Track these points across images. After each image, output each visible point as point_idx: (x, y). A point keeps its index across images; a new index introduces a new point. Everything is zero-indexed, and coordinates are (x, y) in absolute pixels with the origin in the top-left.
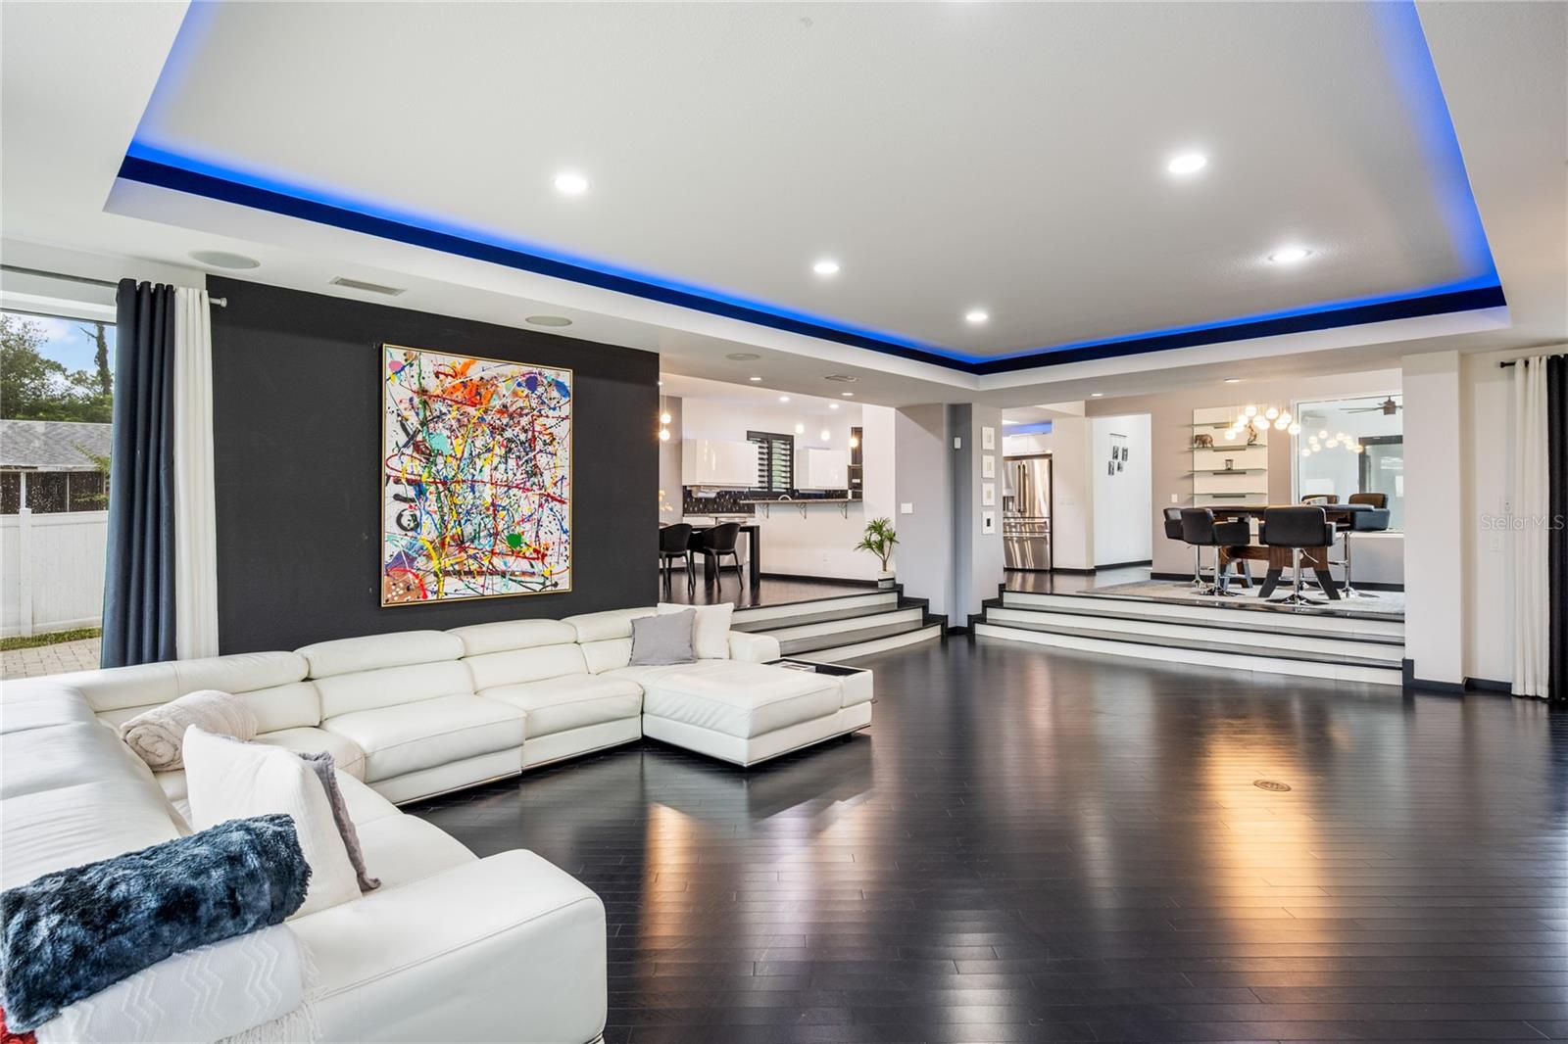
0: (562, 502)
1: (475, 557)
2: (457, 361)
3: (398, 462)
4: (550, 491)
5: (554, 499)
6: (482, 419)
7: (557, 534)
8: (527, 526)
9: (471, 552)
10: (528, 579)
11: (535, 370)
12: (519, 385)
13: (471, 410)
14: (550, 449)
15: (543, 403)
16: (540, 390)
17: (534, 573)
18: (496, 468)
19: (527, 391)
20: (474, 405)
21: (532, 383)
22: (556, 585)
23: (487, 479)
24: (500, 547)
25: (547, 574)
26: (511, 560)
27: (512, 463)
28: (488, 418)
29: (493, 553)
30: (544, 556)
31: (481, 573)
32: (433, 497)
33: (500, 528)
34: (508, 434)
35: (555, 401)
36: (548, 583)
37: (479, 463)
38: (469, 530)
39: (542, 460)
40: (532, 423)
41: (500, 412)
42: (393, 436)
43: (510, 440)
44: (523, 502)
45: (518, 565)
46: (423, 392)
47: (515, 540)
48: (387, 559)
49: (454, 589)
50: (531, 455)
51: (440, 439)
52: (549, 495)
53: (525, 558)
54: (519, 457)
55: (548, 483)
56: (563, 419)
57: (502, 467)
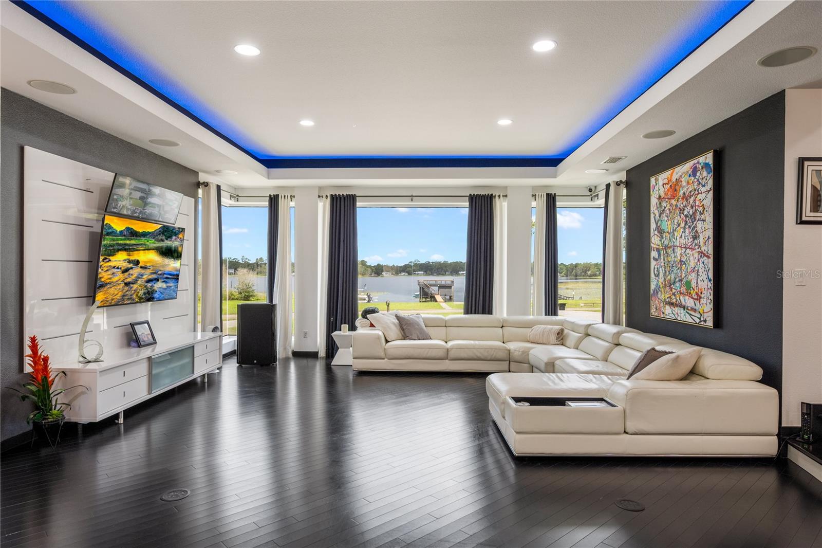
0: (708, 257)
1: (674, 294)
2: (667, 174)
3: (655, 240)
4: (703, 249)
5: (705, 255)
6: (676, 205)
7: (706, 281)
8: (693, 275)
9: (674, 291)
10: (693, 313)
11: (696, 161)
12: (690, 176)
13: (674, 202)
14: (703, 217)
15: (700, 183)
16: (698, 174)
17: (695, 310)
18: (681, 237)
19: (693, 178)
20: (673, 197)
21: (695, 171)
22: (705, 321)
23: (678, 245)
24: (683, 290)
25: (702, 312)
26: (687, 298)
27: (687, 230)
28: (678, 204)
29: (681, 293)
30: (700, 297)
31: (677, 305)
32: (662, 257)
33: (683, 276)
34: (686, 213)
35: (705, 179)
36: (702, 319)
37: (676, 234)
38: (673, 276)
39: (700, 226)
40: (695, 200)
41: (683, 198)
42: (653, 226)
43: (686, 216)
44: (691, 258)
45: (690, 302)
46: (660, 197)
47: (688, 284)
48: (652, 292)
49: (669, 313)
50: (695, 223)
51: (667, 226)
52: (702, 252)
53: (692, 298)
54: (690, 227)
55: (702, 244)
56: (709, 191)
57: (684, 234)
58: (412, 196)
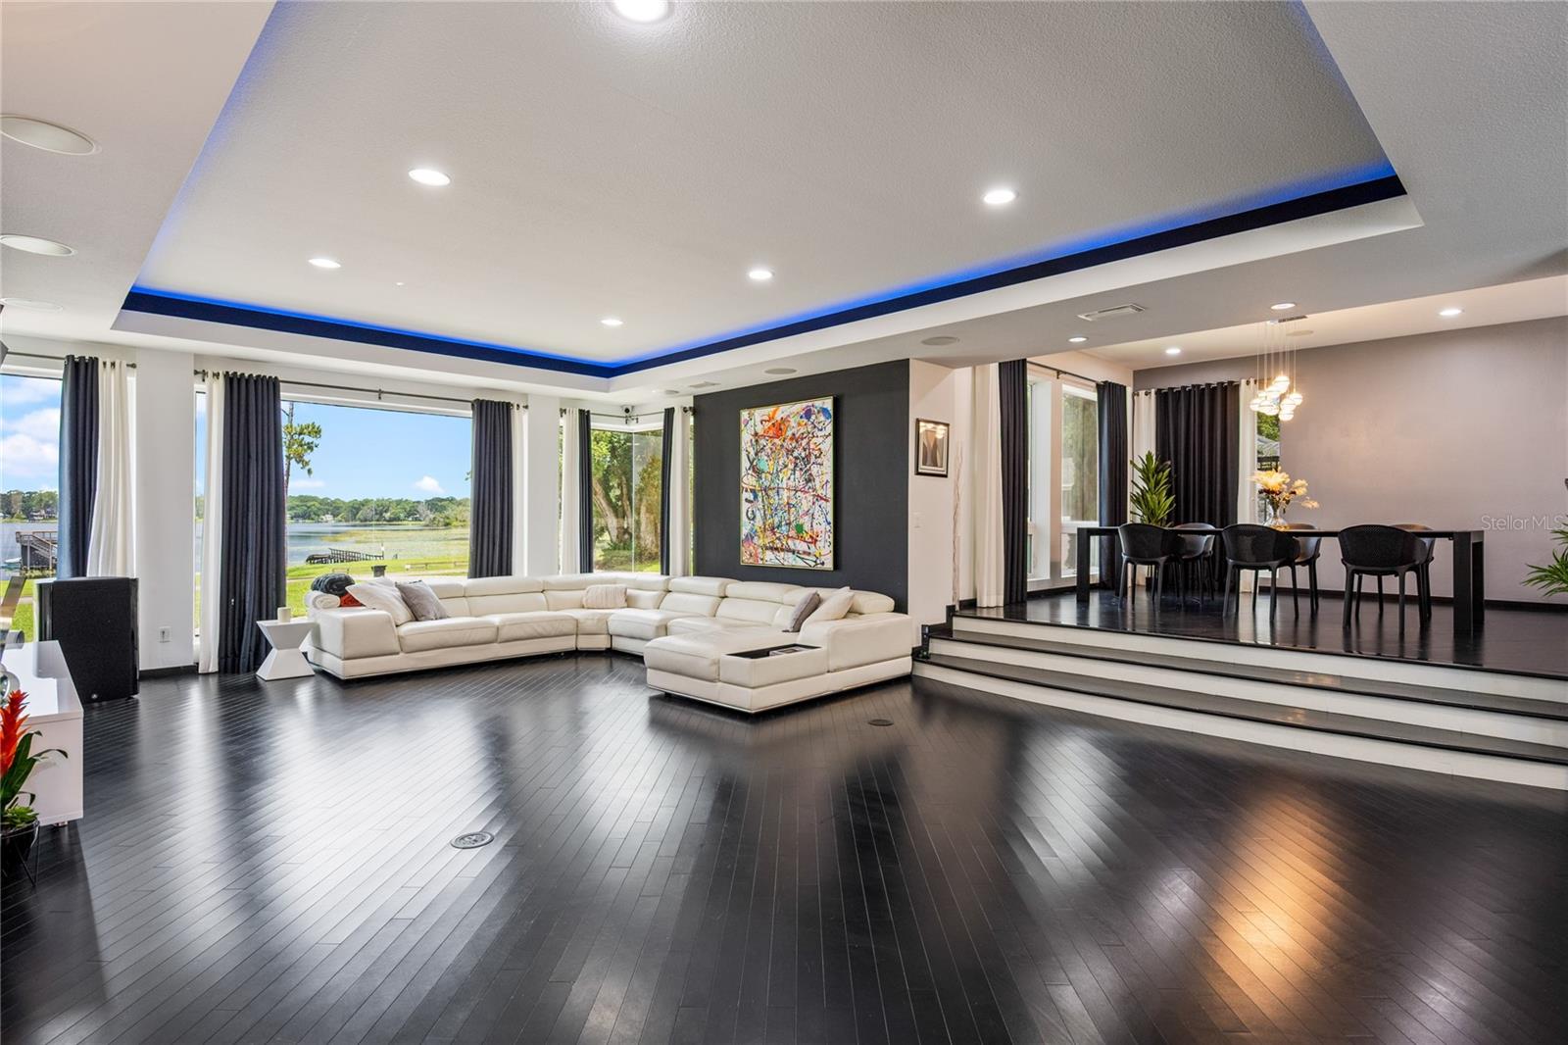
0: (827, 501)
1: (779, 539)
2: (769, 410)
3: (748, 480)
4: (819, 492)
5: (822, 498)
6: (782, 446)
7: (824, 524)
8: (806, 518)
9: (778, 535)
10: (807, 557)
11: (810, 404)
12: (801, 417)
13: (776, 441)
14: (819, 461)
15: (815, 427)
16: (813, 417)
17: (809, 554)
18: (789, 479)
19: (806, 421)
20: (778, 437)
21: (808, 414)
22: (823, 564)
23: (785, 486)
24: (793, 533)
25: (818, 555)
26: (797, 542)
27: (798, 473)
28: (785, 445)
29: (788, 537)
30: (816, 541)
31: (782, 550)
32: (760, 499)
33: (792, 519)
34: (795, 454)
35: (821, 424)
36: (818, 562)
37: (781, 475)
38: (776, 520)
39: (815, 470)
40: (808, 443)
41: (791, 439)
42: (745, 464)
43: (796, 458)
44: (803, 502)
45: (801, 546)
46: (756, 434)
47: (800, 528)
48: (743, 537)
49: (770, 559)
50: (808, 467)
51: (764, 464)
52: (818, 496)
53: (805, 541)
54: (801, 469)
55: (818, 487)
56: (827, 436)
57: (792, 477)
58: (380, 392)
